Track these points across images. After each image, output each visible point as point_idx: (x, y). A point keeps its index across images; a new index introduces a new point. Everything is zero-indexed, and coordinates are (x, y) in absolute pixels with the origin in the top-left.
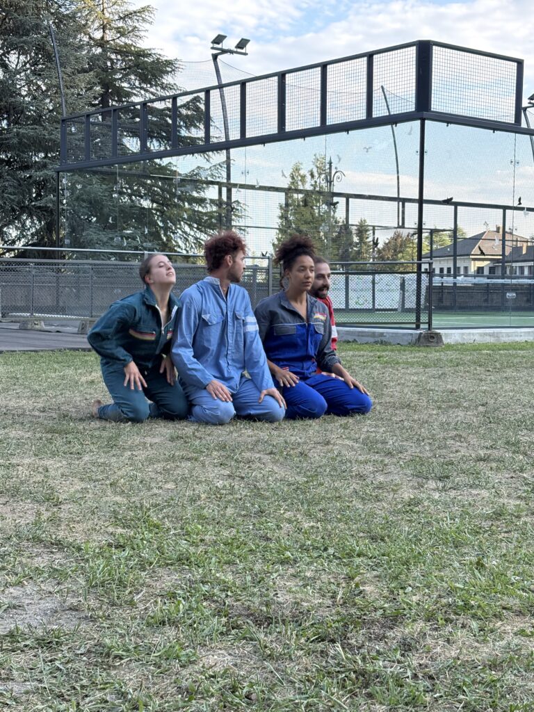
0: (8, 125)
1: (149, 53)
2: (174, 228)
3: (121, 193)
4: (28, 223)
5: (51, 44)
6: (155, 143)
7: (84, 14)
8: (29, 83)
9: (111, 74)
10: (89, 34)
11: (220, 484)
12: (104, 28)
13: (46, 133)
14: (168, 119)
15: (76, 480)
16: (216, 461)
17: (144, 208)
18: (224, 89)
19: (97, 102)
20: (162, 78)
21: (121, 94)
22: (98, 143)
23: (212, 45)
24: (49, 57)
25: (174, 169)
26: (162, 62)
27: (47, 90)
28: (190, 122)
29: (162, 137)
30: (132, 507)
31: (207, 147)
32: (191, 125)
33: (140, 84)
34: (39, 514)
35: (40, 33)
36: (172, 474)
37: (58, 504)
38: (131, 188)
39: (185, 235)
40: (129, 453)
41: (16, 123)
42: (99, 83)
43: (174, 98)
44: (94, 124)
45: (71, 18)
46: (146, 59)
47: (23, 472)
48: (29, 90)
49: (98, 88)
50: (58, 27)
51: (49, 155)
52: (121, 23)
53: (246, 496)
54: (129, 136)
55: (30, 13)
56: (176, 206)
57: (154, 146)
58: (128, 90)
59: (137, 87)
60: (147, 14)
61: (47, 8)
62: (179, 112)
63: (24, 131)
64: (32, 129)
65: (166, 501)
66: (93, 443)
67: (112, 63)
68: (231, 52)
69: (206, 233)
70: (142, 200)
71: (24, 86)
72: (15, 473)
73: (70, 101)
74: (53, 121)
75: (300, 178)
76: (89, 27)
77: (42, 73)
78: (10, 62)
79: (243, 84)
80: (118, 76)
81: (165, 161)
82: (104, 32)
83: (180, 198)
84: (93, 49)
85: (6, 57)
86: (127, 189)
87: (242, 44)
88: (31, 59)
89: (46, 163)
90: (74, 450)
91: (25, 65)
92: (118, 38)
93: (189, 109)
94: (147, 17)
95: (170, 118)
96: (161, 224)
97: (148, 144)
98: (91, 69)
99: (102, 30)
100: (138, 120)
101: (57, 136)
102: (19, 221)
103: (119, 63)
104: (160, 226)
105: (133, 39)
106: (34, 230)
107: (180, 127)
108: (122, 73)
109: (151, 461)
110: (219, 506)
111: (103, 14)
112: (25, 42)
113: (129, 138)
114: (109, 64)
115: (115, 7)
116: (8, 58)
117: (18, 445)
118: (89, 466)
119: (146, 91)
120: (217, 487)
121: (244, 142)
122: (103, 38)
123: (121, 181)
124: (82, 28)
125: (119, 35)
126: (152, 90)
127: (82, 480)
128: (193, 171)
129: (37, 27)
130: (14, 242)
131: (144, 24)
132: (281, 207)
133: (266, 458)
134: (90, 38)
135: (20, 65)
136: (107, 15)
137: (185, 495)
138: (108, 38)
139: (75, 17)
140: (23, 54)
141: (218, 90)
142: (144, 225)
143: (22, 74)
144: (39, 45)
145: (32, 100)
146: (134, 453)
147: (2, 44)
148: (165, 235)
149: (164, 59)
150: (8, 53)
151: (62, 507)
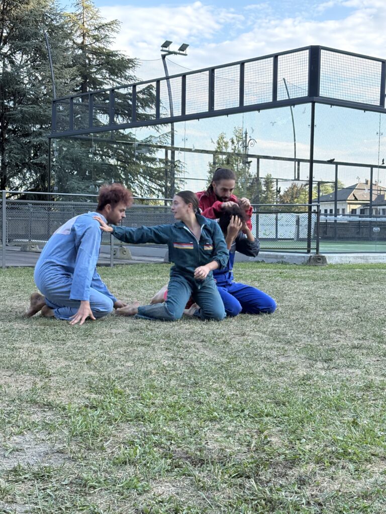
0: (14, 104)
1: (116, 53)
2: (132, 179)
3: (95, 154)
4: (28, 175)
5: (46, 47)
6: (120, 118)
7: (70, 26)
8: (30, 74)
9: (89, 69)
10: (73, 40)
11: (166, 363)
12: (84, 35)
13: (41, 110)
14: (129, 101)
15: (62, 359)
16: (162, 347)
17: (111, 165)
18: (170, 79)
19: (78, 89)
20: (125, 71)
21: (95, 82)
22: (79, 118)
23: (161, 48)
24: (44, 56)
25: (134, 137)
26: (126, 60)
27: (43, 80)
28: (145, 103)
29: (125, 114)
30: (102, 379)
31: (158, 121)
32: (146, 106)
33: (109, 76)
34: (35, 383)
35: (37, 39)
36: (131, 356)
37: (48, 376)
38: (103, 151)
39: (140, 185)
40: (100, 340)
41: (20, 103)
42: (80, 75)
43: (134, 86)
44: (76, 104)
45: (60, 28)
46: (114, 58)
47: (23, 353)
48: (30, 79)
49: (79, 79)
50: (51, 35)
51: (44, 126)
52: (96, 32)
53: (185, 372)
54: (101, 113)
55: (31, 24)
56: (134, 163)
57: (119, 120)
58: (101, 80)
59: (107, 78)
60: (115, 26)
61: (43, 21)
62: (137, 96)
63: (26, 109)
64: (32, 107)
65: (127, 375)
66: (74, 333)
67: (90, 61)
68: (175, 53)
69: (155, 183)
70: (110, 159)
71: (26, 77)
72: (18, 354)
73: (59, 88)
74: (47, 102)
75: (224, 144)
76: (74, 35)
77: (39, 68)
78: (16, 59)
79: (184, 76)
80: (94, 70)
81: (127, 131)
82: (84, 38)
83: (137, 158)
84: (76, 51)
85: (13, 56)
86: (99, 151)
87: (183, 47)
88: (31, 58)
89: (41, 132)
90: (60, 338)
91: (27, 62)
92: (94, 43)
93: (144, 94)
94: (115, 28)
95: (131, 100)
96: (123, 177)
97: (115, 119)
98: (74, 65)
99: (82, 37)
100: (107, 101)
101: (49, 112)
102: (21, 173)
103: (95, 61)
104: (123, 178)
105: (105, 44)
106: (32, 180)
107: (138, 106)
108: (96, 68)
109: (115, 346)
110: (165, 379)
111: (84, 25)
112: (26, 45)
113: (101, 114)
114: (87, 61)
115: (92, 20)
116: (15, 57)
117: (20, 334)
118: (71, 349)
119: (113, 80)
120: (163, 365)
121: (184, 117)
122: (83, 43)
123: (95, 145)
124: (68, 36)
125: (94, 41)
126: (118, 80)
127: (66, 359)
128: (147, 138)
129: (36, 35)
130: (17, 188)
131: (113, 33)
132: (210, 165)
133: (199, 345)
134: (74, 43)
135: (23, 62)
136: (86, 26)
137: (140, 371)
138: (86, 43)
139: (63, 28)
140: (25, 54)
141: (166, 80)
142: (111, 177)
143: (25, 68)
144: (37, 47)
145: (31, 87)
146: (104, 340)
147: (10, 47)
148: (127, 184)
149: (127, 58)
150: (15, 53)
151: (52, 378)
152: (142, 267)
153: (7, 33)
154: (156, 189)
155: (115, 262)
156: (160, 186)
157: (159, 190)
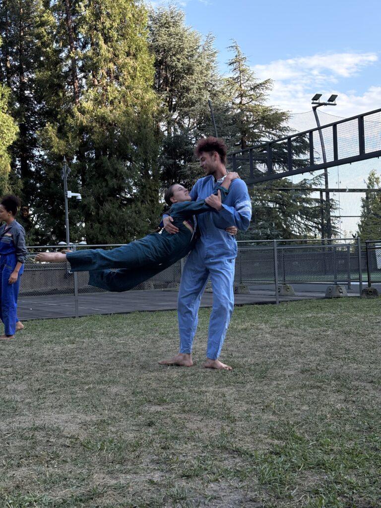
0: (185, 163)
1: (271, 109)
3: (256, 200)
5: (209, 110)
6: (277, 167)
7: (229, 89)
8: (197, 136)
9: (247, 125)
10: (232, 101)
11: (339, 406)
12: (241, 96)
14: (284, 149)
15: (244, 403)
16: (334, 389)
17: (271, 208)
18: (322, 130)
19: (238, 143)
20: (280, 123)
21: (255, 137)
22: (240, 169)
23: (312, 101)
24: (208, 119)
26: (279, 114)
28: (299, 151)
29: (281, 162)
30: (282, 424)
31: (311, 167)
32: (300, 152)
33: (265, 129)
34: (223, 429)
35: (202, 104)
36: (306, 399)
37: (234, 421)
38: (262, 196)
39: (298, 224)
40: (275, 382)
41: (189, 161)
42: (239, 131)
43: (289, 138)
45: (221, 92)
46: (269, 113)
47: (209, 397)
49: (239, 135)
52: (252, 92)
53: (358, 415)
55: (195, 92)
56: (291, 205)
58: (258, 133)
59: (264, 132)
60: (268, 84)
61: (206, 88)
65: (304, 420)
66: (251, 375)
67: (247, 118)
68: (325, 104)
69: (312, 221)
70: (269, 203)
71: (193, 138)
72: (205, 398)
75: (375, 180)
76: (232, 97)
77: (204, 129)
78: (184, 124)
79: (334, 125)
80: (252, 125)
82: (241, 99)
83: (294, 200)
84: (235, 110)
86: (259, 196)
87: (333, 98)
88: (197, 120)
90: (240, 380)
91: (193, 125)
92: (251, 102)
93: (297, 142)
94: (268, 87)
95: (286, 149)
97: (272, 167)
98: (234, 123)
100: (265, 152)
103: (252, 117)
104: (281, 219)
105: (260, 101)
108: (253, 123)
109: (290, 389)
110: (340, 423)
111: (241, 87)
112: (193, 110)
113: (259, 164)
114: (245, 119)
115: (248, 82)
116: (183, 121)
117: (205, 377)
118: (251, 392)
119: (270, 133)
120: (337, 409)
121: (337, 162)
122: (241, 103)
124: (228, 98)
125: (251, 100)
126: (274, 132)
127: (247, 403)
128: (302, 182)
129: (200, 100)
131: (267, 91)
132: (363, 200)
133: (368, 386)
134: (233, 103)
135: (190, 125)
136: (243, 88)
137: (316, 415)
138: (244, 102)
139: (223, 92)
140: (192, 118)
141: (318, 131)
143: (192, 131)
144: (201, 111)
146: (279, 382)
147: (179, 113)
148: (285, 224)
149: (280, 112)
150: (183, 118)
151: (237, 423)
152: (305, 303)
153: (176, 101)
154: (312, 226)
155: (280, 300)
156: (316, 223)
157: (316, 227)
